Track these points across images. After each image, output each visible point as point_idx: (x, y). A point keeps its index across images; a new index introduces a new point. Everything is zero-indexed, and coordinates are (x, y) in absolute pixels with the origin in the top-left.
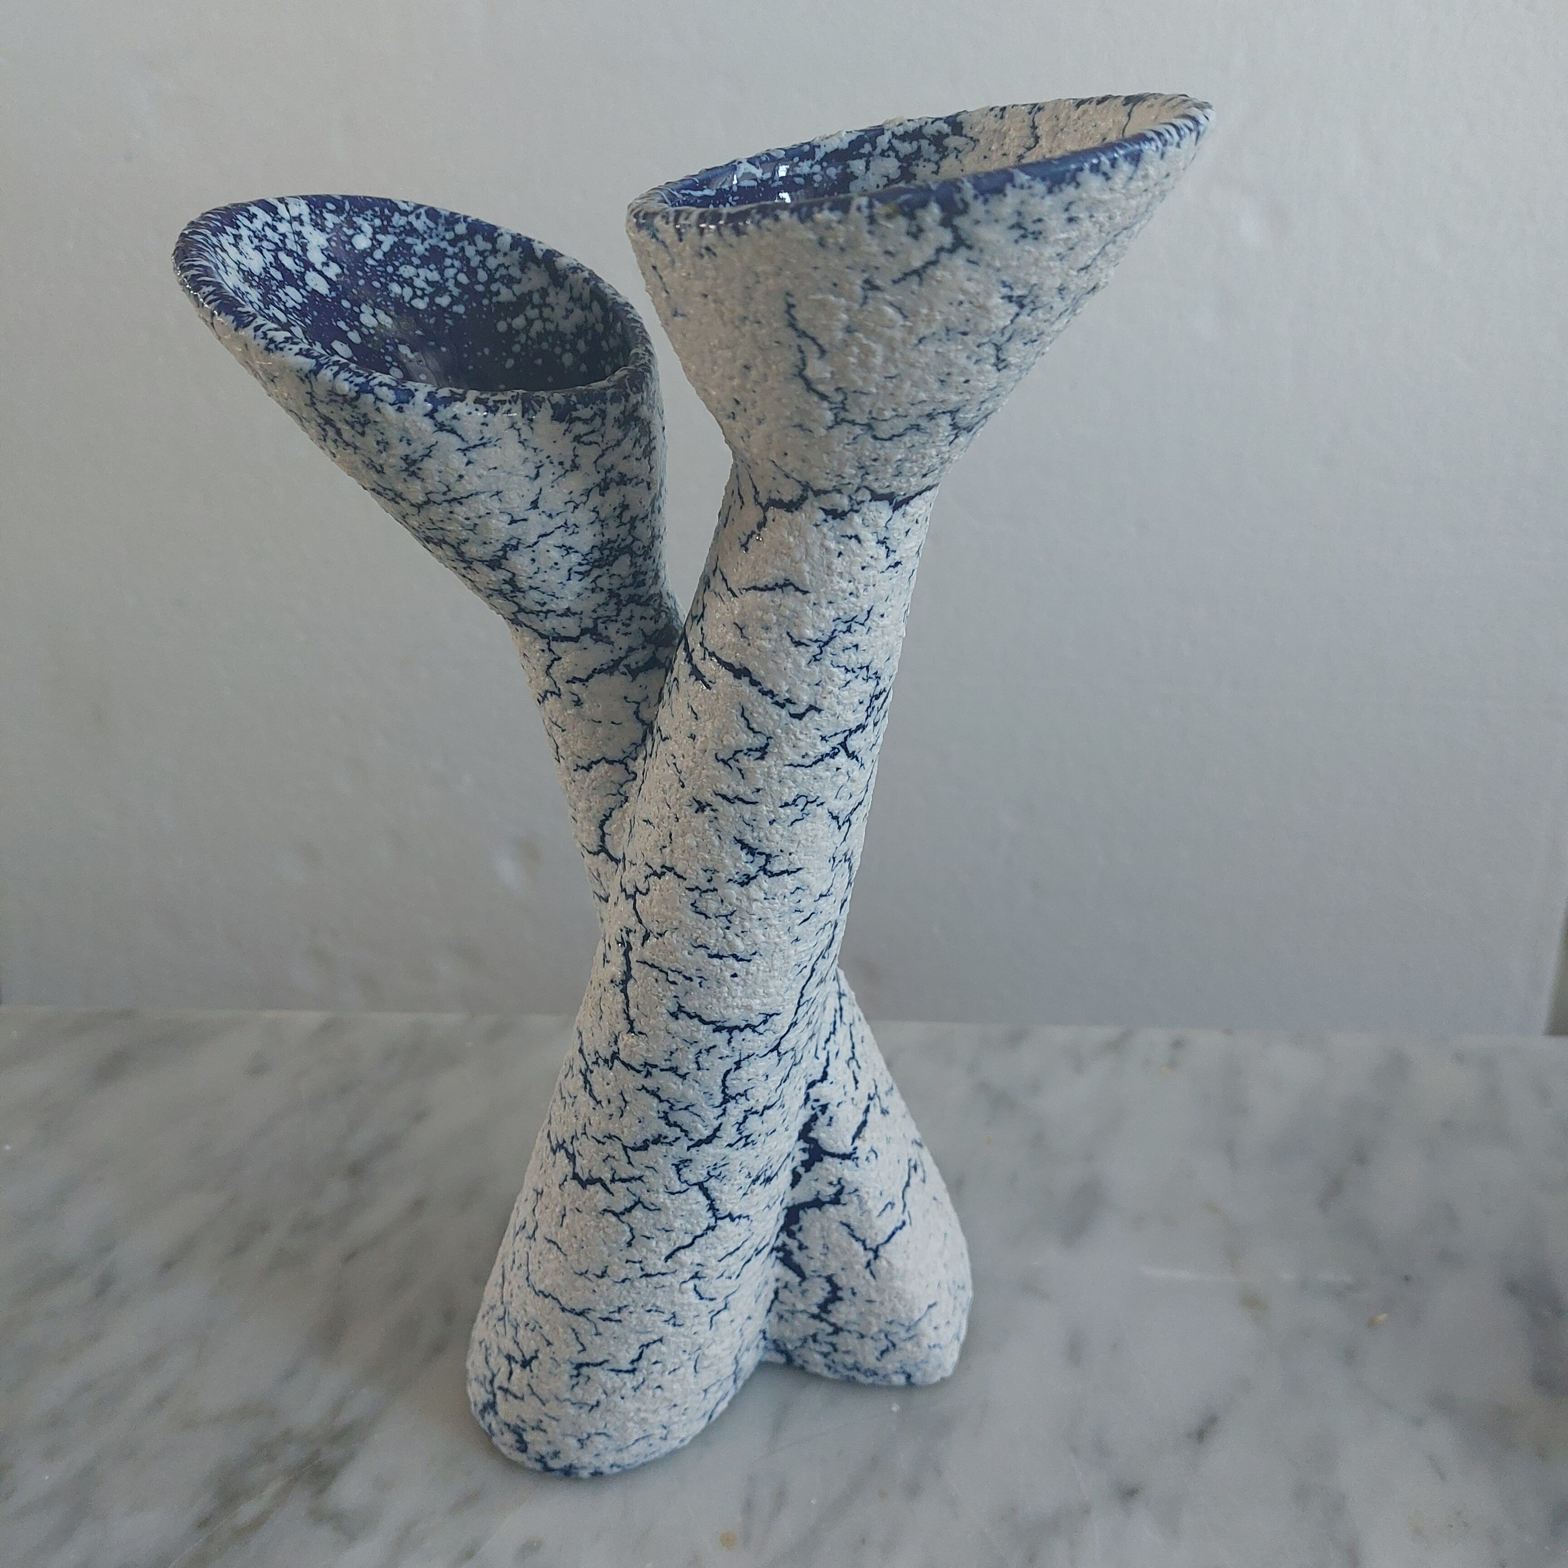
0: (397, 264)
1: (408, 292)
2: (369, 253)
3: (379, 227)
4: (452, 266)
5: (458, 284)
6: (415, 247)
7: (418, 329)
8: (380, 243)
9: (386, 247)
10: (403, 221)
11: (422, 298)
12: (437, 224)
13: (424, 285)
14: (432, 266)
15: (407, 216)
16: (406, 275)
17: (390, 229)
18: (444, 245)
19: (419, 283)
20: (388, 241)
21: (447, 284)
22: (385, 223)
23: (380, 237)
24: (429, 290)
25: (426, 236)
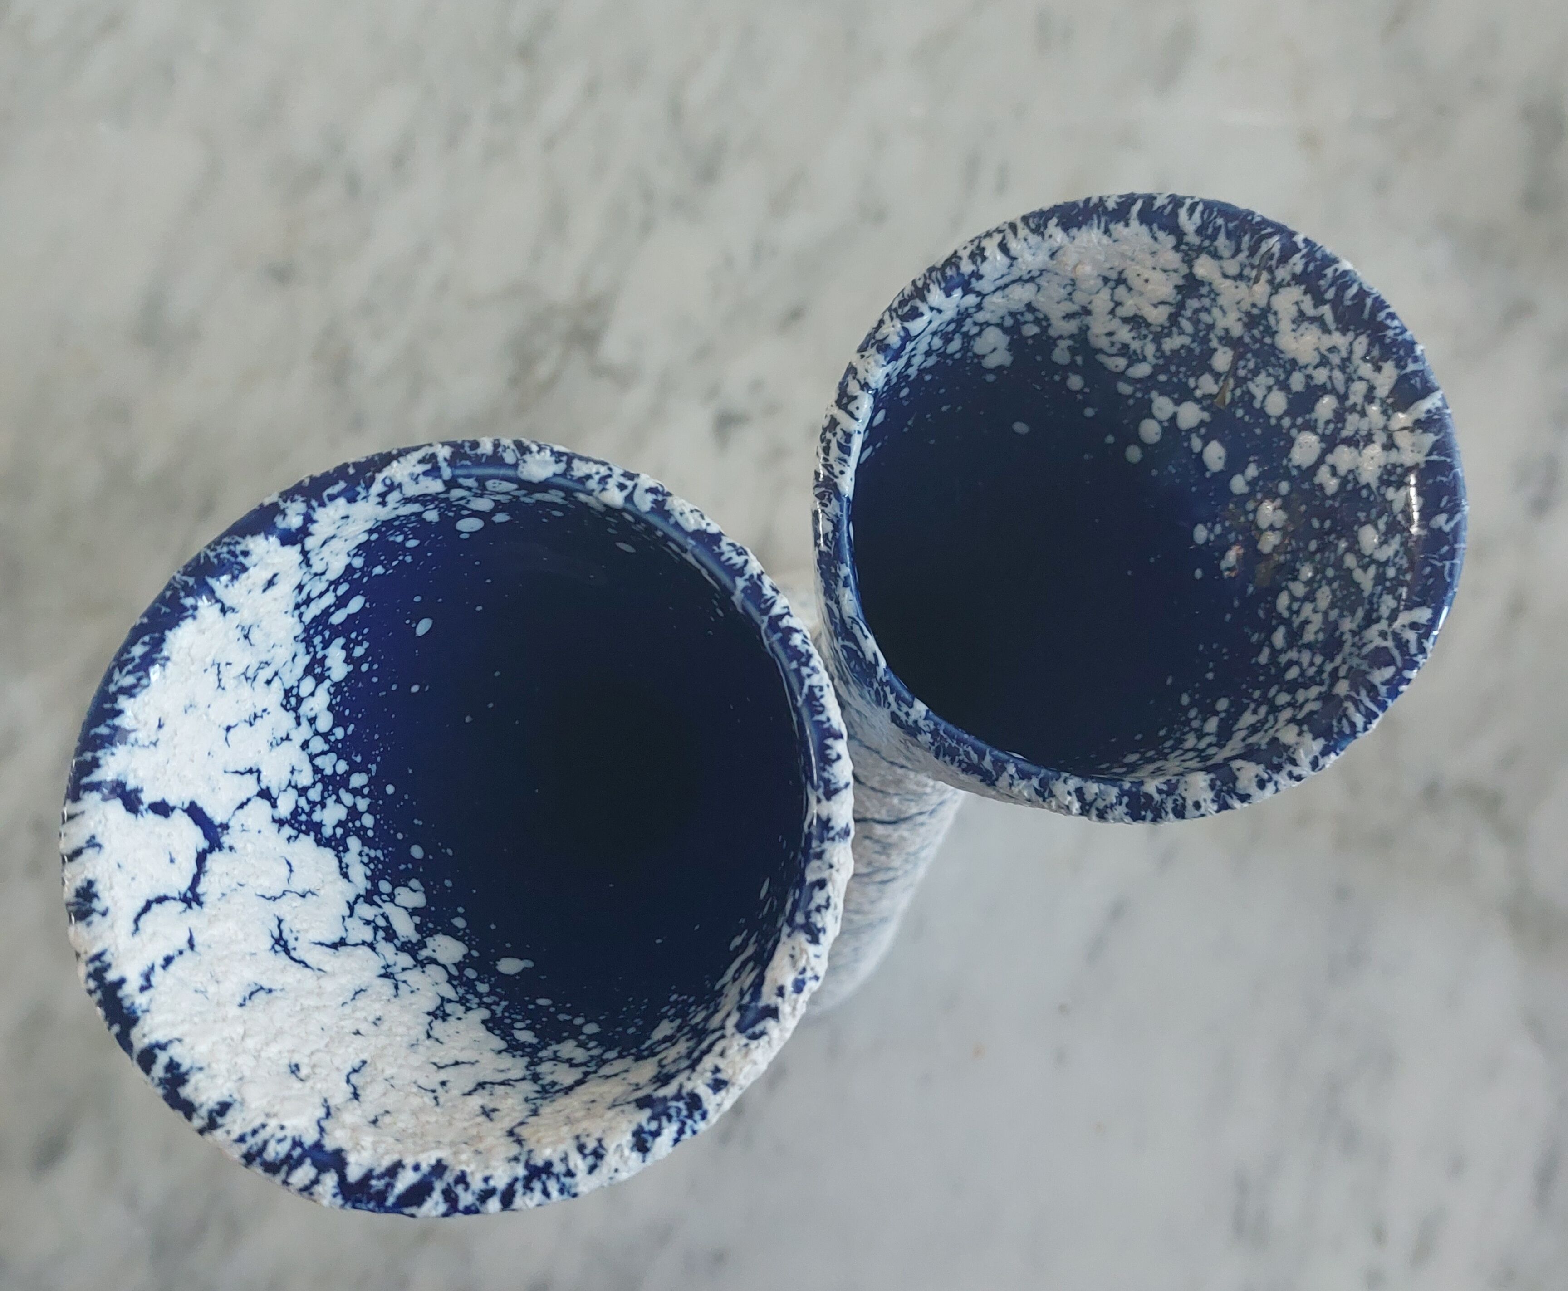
0: (1335, 585)
1: (1299, 589)
2: (1354, 547)
3: (1384, 573)
4: (1312, 664)
5: (1291, 663)
6: (1349, 619)
7: (1255, 588)
8: (1365, 568)
9: (1358, 575)
10: (1385, 611)
11: (1289, 608)
12: (1364, 658)
13: (1303, 617)
14: (1321, 636)
15: (1388, 619)
16: (1319, 594)
17: (1380, 588)
18: (1338, 660)
19: (1308, 608)
20: (1366, 579)
21: (1295, 649)
22: (1388, 584)
23: (1372, 570)
24: (1296, 621)
25: (1357, 638)
